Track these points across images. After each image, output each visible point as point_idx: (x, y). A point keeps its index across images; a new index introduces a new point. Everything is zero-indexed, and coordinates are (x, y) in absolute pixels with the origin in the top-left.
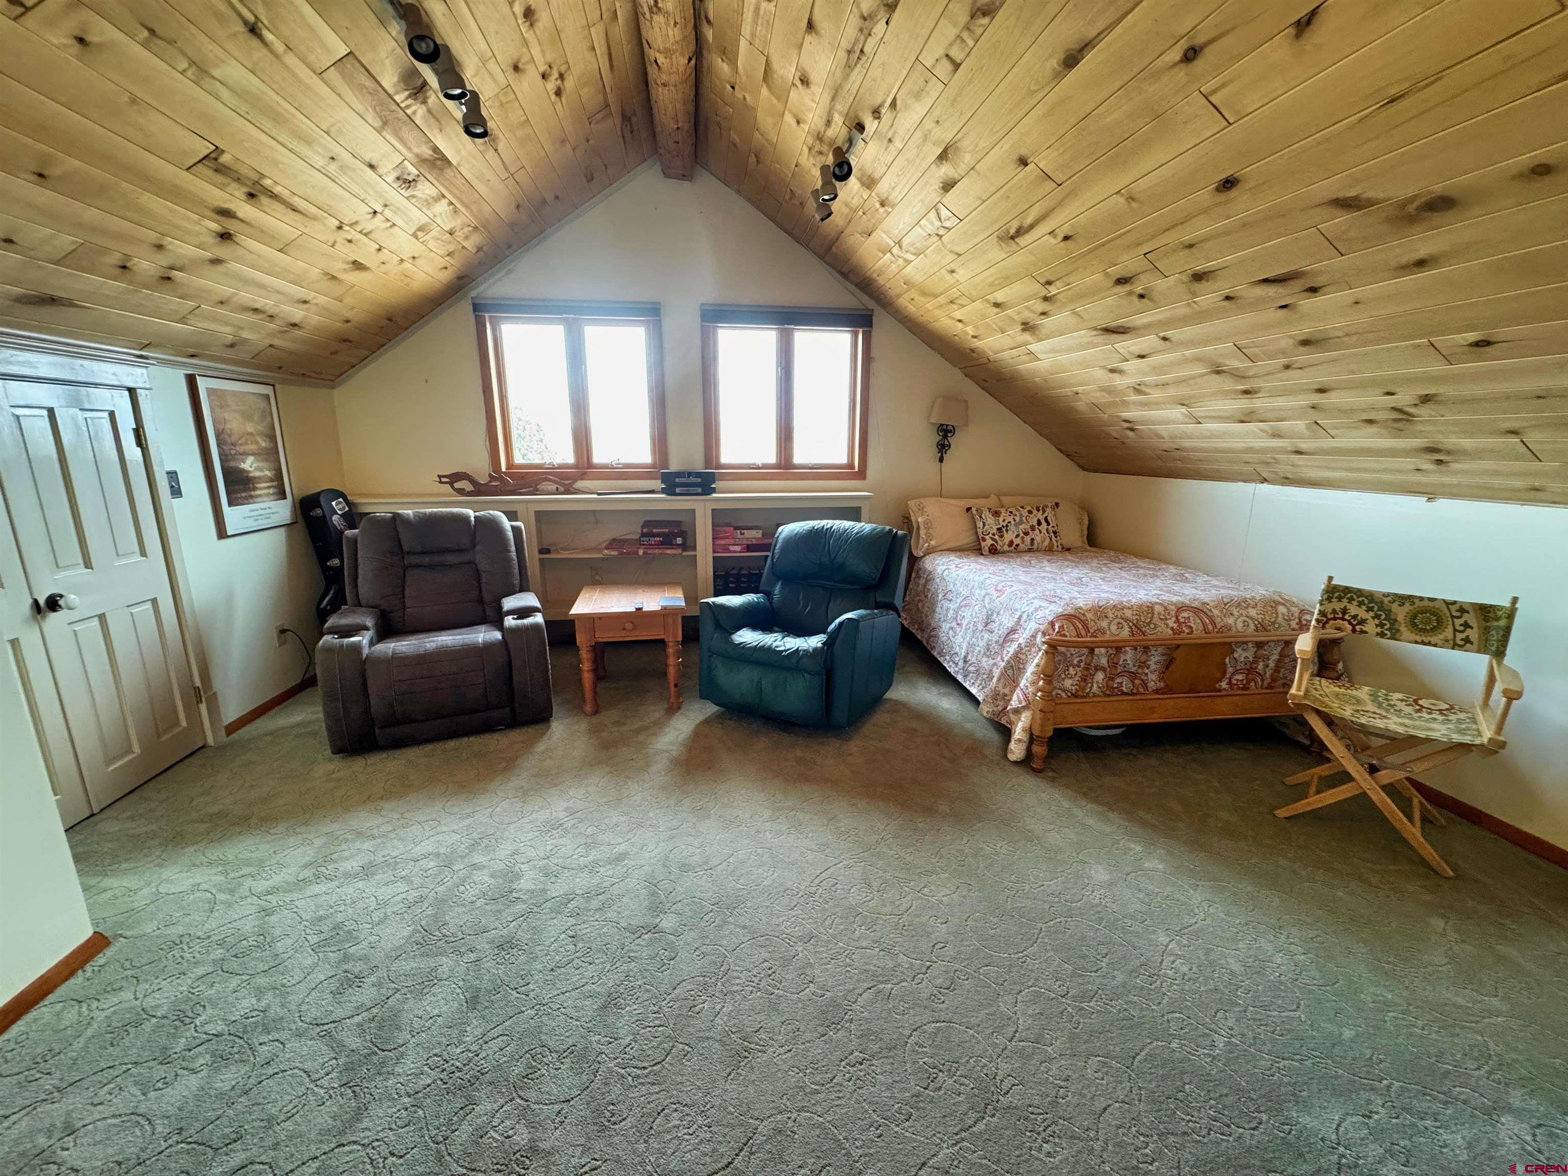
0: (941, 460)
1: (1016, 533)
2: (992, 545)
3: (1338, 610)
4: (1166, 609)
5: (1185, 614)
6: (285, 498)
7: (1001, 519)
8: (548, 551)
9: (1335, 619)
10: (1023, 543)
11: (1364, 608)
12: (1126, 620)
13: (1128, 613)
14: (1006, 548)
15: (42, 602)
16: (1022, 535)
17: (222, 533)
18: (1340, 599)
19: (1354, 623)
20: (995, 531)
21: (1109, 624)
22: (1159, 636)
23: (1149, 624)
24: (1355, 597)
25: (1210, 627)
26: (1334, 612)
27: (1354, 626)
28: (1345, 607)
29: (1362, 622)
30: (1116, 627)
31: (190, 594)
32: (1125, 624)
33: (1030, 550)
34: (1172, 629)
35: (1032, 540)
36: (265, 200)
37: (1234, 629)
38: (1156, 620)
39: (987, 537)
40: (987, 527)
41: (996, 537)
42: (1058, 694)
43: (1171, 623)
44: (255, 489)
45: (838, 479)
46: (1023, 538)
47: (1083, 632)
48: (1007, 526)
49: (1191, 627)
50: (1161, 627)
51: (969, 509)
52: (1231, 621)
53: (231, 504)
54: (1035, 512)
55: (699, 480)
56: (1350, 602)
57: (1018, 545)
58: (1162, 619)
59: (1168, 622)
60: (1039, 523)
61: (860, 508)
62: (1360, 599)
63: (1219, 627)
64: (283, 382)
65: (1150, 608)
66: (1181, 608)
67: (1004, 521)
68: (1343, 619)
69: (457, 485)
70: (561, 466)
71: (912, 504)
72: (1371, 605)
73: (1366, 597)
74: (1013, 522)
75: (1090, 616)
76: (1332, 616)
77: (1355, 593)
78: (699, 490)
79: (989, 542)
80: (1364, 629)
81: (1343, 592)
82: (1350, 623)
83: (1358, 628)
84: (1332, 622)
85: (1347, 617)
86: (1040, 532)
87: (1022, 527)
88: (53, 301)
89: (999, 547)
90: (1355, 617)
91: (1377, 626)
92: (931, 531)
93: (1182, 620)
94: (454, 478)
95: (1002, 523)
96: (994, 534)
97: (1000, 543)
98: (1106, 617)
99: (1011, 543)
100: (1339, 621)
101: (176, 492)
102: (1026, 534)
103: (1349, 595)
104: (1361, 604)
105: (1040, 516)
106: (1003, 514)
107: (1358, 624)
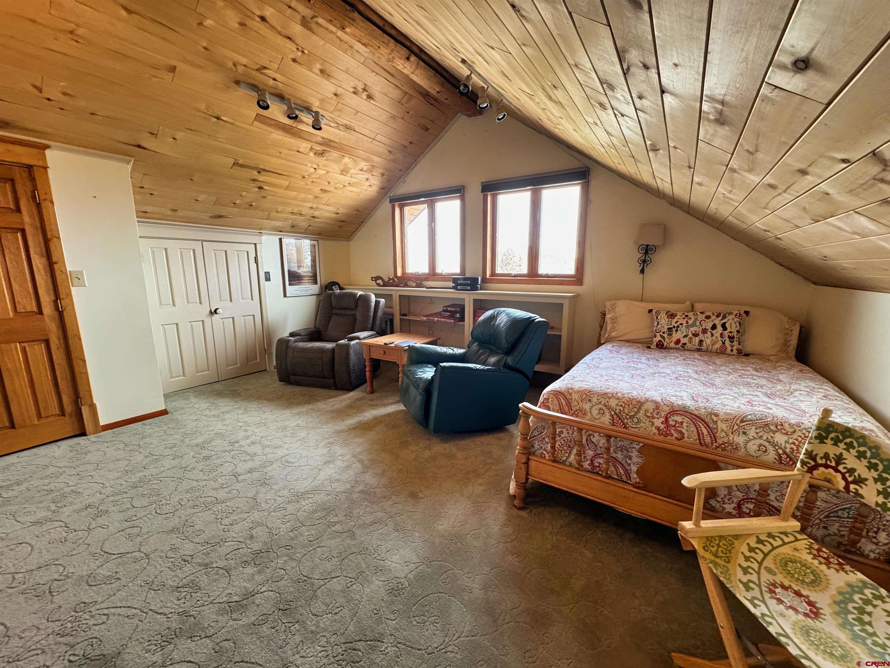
0: (642, 271)
1: (685, 334)
2: (660, 341)
3: (832, 456)
4: (657, 408)
5: (679, 419)
6: (316, 283)
7: (674, 321)
8: (405, 315)
9: (826, 466)
10: (690, 342)
11: (865, 462)
12: (609, 408)
13: (613, 403)
14: (672, 345)
15: (213, 310)
16: (691, 335)
17: (285, 296)
18: (836, 442)
19: (850, 479)
20: (665, 330)
21: (591, 409)
22: (642, 432)
23: (632, 417)
24: (855, 444)
25: (708, 439)
26: (826, 456)
27: (848, 483)
28: (841, 454)
29: (860, 481)
30: (597, 412)
31: (267, 316)
32: (607, 411)
33: (698, 350)
34: (658, 429)
35: (701, 341)
36: (262, 173)
37: (743, 450)
38: (641, 415)
39: (658, 334)
40: (659, 326)
41: (665, 335)
42: (542, 453)
43: (658, 422)
44: (302, 280)
45: (562, 284)
46: (691, 338)
47: (566, 409)
48: (678, 327)
49: (682, 434)
50: (645, 424)
51: (650, 311)
52: (740, 440)
53: (290, 285)
54: (713, 317)
55: (469, 282)
56: (847, 450)
57: (685, 344)
58: (648, 417)
59: (655, 421)
60: (714, 327)
61: (562, 304)
62: (862, 449)
63: (720, 441)
64: (322, 239)
65: (640, 404)
66: (674, 411)
67: (676, 322)
68: (837, 471)
69: (378, 282)
70: (422, 274)
71: (608, 304)
72: (874, 461)
73: (870, 448)
74: (685, 324)
75: (575, 396)
76: (823, 462)
77: (857, 439)
78: (469, 288)
79: (658, 338)
80: (861, 491)
81: (842, 433)
82: (844, 478)
83: (852, 487)
84: (822, 469)
85: (841, 468)
86: (712, 335)
87: (693, 329)
88: (221, 217)
89: (665, 344)
90: (851, 471)
91: (879, 493)
92: (615, 325)
93: (672, 423)
94: (376, 278)
95: (673, 324)
96: (664, 333)
97: (667, 340)
98: (590, 401)
99: (678, 342)
100: (831, 470)
101: (268, 279)
102: (696, 335)
103: (848, 440)
104: (861, 456)
105: (718, 322)
106: (678, 317)
107: (854, 482)
